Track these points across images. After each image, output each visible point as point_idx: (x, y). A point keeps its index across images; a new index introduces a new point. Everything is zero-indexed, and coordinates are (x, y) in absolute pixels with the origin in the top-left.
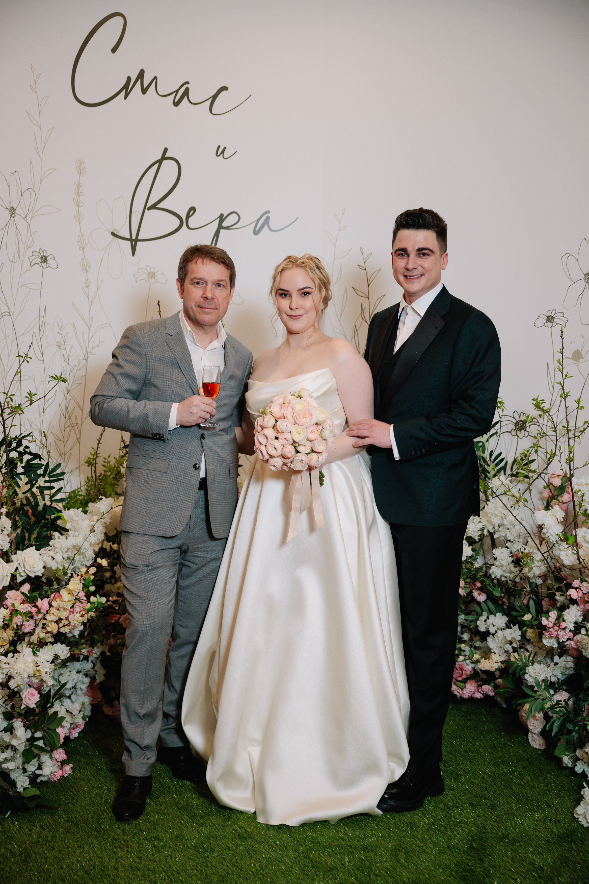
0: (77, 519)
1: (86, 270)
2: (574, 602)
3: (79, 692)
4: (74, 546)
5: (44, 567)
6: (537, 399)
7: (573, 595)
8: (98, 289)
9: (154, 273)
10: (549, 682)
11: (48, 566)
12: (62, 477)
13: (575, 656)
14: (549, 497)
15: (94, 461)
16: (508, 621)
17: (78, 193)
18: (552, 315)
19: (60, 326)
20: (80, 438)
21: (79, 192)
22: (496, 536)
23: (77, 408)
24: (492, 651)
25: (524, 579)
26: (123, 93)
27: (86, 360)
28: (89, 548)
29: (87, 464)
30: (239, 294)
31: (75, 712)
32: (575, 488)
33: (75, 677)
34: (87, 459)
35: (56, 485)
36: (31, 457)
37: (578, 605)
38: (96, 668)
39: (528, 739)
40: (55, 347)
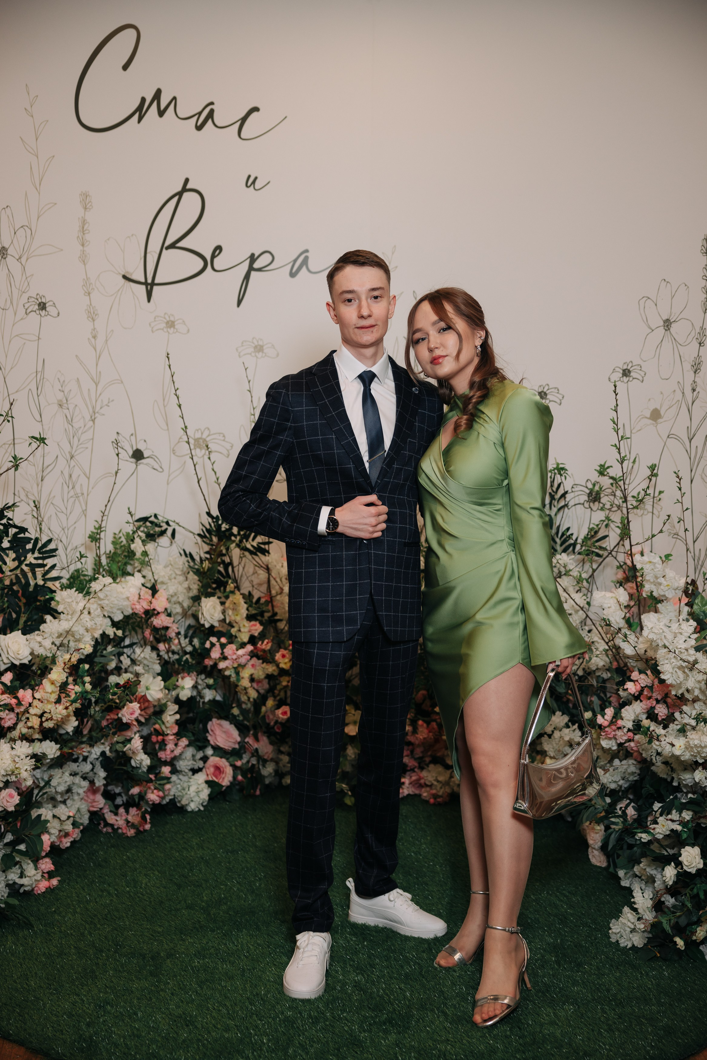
0: (70, 600)
1: (93, 318)
2: (637, 697)
3: (76, 797)
4: (66, 631)
5: (32, 654)
6: (603, 466)
7: (631, 689)
8: (107, 341)
9: (173, 322)
10: (608, 790)
11: (36, 653)
12: (54, 554)
13: (639, 760)
14: (623, 579)
15: (98, 536)
16: (569, 721)
17: (83, 231)
18: (629, 368)
19: (61, 381)
20: (86, 510)
21: (85, 229)
23: (82, 475)
24: (548, 754)
25: (589, 674)
26: (137, 116)
27: (93, 421)
28: (86, 633)
29: (90, 539)
30: (273, 344)
31: (63, 818)
32: (638, 567)
33: (69, 780)
34: (91, 533)
35: (49, 562)
36: (18, 530)
37: (641, 701)
38: (95, 770)
39: (588, 855)
40: (56, 407)
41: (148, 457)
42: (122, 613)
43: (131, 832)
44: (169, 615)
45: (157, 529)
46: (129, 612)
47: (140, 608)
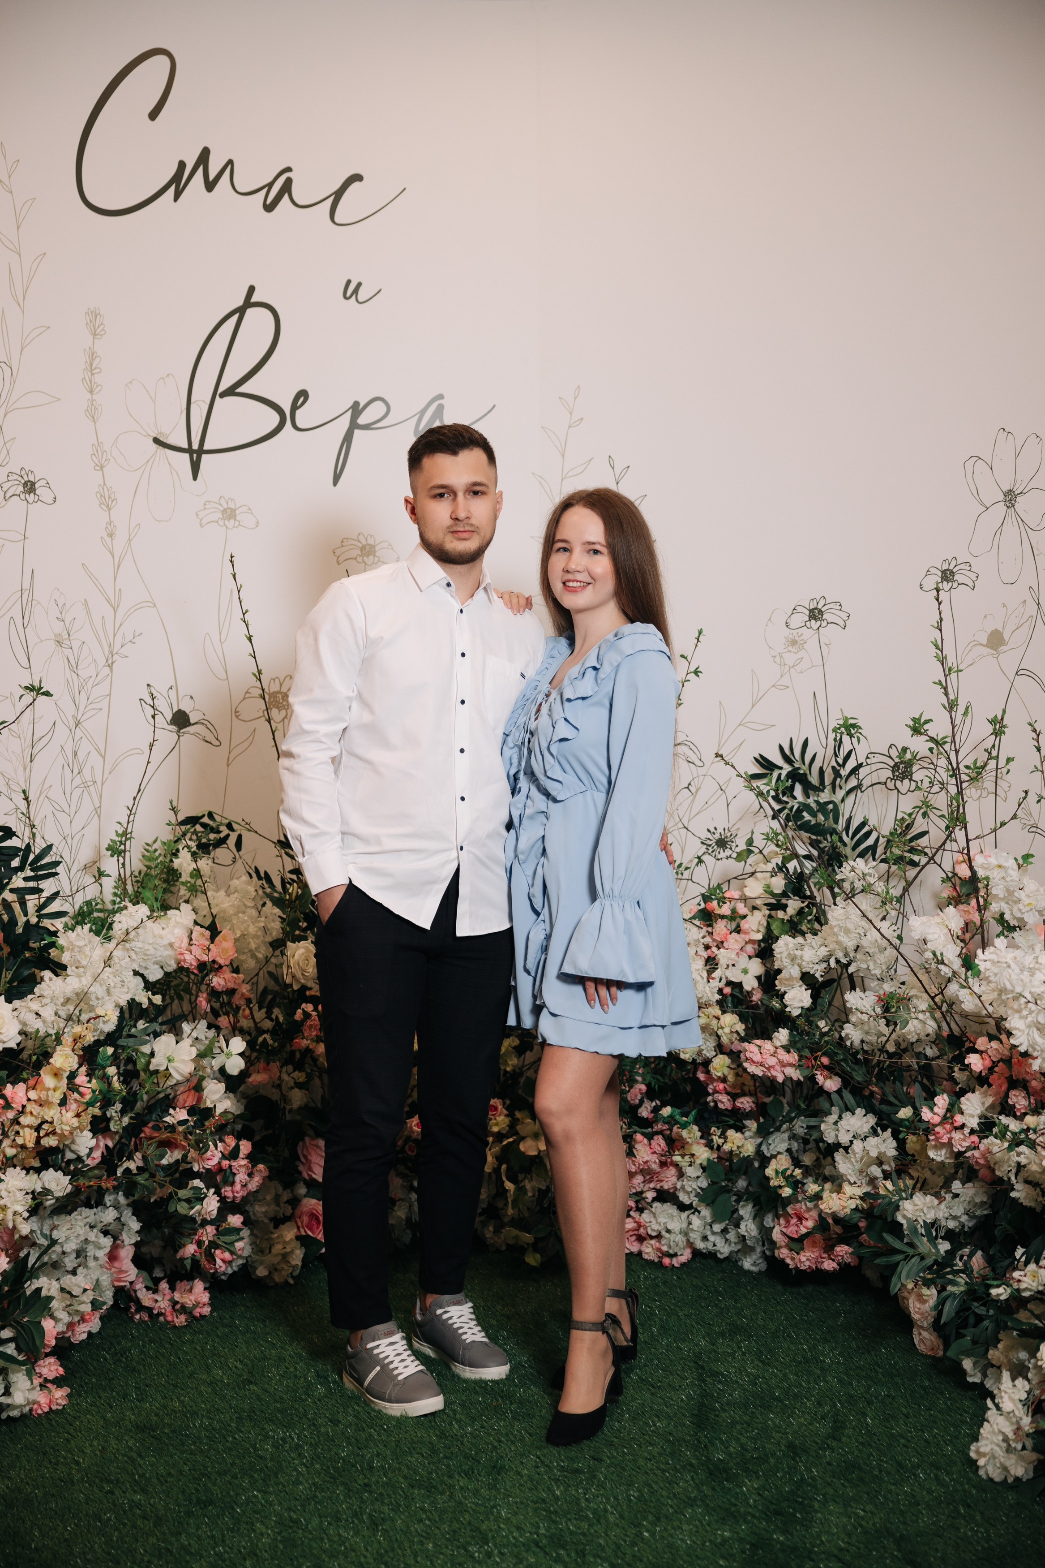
0: (82, 945)
1: (108, 506)
2: (982, 1080)
3: (91, 1263)
4: (77, 994)
5: (22, 1032)
6: (919, 719)
7: (976, 1064)
8: (130, 540)
9: (233, 511)
10: (942, 1228)
11: (29, 1030)
12: (54, 871)
13: (989, 1181)
15: (122, 847)
16: (876, 1124)
17: (92, 370)
18: (951, 568)
19: (60, 606)
20: (100, 806)
21: (93, 367)
22: (851, 969)
23: (94, 752)
24: (845, 1178)
25: (905, 1049)
26: (172, 189)
27: (110, 666)
28: (107, 998)
29: (110, 852)
30: (390, 545)
31: (77, 1292)
32: (981, 873)
33: (81, 1232)
34: (110, 842)
35: (48, 887)
37: (990, 1086)
38: (122, 1220)
39: (912, 1339)
40: (52, 644)
41: (196, 723)
42: (162, 967)
43: (181, 1320)
44: (236, 970)
45: (212, 836)
46: (172, 966)
47: (190, 960)
